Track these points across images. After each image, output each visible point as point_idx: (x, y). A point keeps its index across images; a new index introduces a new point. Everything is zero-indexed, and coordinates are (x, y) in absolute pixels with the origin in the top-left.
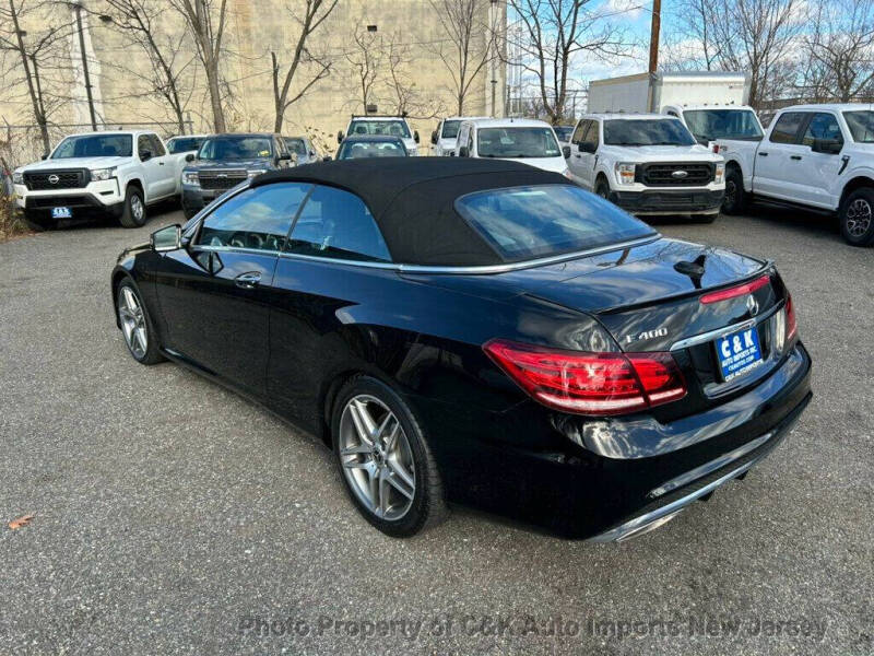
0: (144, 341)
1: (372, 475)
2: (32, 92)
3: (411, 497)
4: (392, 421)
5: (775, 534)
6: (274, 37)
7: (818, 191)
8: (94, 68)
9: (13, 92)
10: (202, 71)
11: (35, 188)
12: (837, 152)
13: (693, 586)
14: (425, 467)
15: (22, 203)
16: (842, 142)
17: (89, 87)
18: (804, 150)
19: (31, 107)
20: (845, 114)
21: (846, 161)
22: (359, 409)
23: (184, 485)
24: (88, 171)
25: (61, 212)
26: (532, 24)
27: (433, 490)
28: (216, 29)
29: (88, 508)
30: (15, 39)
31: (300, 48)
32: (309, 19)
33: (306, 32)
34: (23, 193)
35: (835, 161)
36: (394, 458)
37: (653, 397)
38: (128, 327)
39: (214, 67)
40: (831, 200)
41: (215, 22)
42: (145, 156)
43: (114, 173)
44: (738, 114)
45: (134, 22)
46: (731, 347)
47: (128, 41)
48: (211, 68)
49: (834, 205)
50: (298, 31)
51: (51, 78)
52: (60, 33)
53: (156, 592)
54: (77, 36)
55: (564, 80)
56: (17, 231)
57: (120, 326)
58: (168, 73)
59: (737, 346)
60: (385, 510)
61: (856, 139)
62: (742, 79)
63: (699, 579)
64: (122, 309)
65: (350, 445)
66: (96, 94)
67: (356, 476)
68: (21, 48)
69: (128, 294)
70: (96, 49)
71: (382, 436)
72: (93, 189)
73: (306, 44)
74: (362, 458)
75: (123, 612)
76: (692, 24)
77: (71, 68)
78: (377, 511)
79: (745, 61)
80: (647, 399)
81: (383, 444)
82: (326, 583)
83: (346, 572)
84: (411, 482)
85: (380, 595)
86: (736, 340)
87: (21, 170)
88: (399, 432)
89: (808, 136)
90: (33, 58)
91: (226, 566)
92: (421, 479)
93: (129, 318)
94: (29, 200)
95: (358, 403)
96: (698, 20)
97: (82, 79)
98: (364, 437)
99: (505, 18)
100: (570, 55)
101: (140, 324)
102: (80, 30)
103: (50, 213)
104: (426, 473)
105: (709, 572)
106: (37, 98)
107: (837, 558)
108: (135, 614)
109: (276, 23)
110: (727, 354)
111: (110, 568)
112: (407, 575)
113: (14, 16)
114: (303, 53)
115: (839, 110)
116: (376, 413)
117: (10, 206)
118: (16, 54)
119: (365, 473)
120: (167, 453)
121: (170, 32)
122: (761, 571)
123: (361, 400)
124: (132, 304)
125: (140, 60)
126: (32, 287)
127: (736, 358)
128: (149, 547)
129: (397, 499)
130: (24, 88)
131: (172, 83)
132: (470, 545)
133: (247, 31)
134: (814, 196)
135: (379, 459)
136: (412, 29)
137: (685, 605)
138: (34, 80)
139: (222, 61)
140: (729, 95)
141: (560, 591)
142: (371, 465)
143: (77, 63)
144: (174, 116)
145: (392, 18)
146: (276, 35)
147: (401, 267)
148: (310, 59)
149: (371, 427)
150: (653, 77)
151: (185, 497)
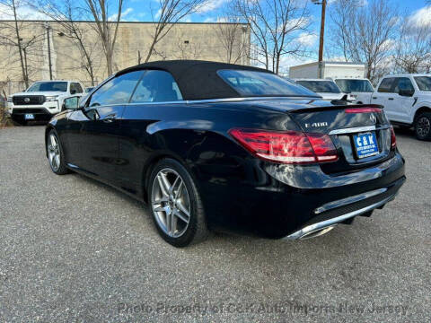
0: (58, 162)
1: (168, 213)
2: (22, 66)
3: (188, 222)
4: (179, 180)
5: (388, 253)
6: (140, 45)
7: (403, 115)
8: (54, 56)
9: (13, 65)
10: (105, 58)
11: (18, 104)
12: (411, 95)
13: (343, 274)
14: (196, 203)
15: (11, 111)
16: (413, 91)
17: (50, 65)
18: (395, 95)
19: (21, 72)
20: (415, 78)
21: (416, 100)
22: (162, 177)
23: (69, 223)
24: (44, 97)
25: (29, 116)
26: (263, 41)
27: (200, 216)
28: (112, 40)
29: (15, 231)
30: (16, 41)
31: (152, 49)
32: (157, 36)
33: (155, 42)
34: (11, 106)
35: (410, 100)
36: (179, 201)
37: (320, 158)
38: (51, 156)
39: (111, 56)
40: (409, 119)
41: (113, 37)
42: (73, 92)
43: (57, 98)
44: (362, 81)
45: (73, 35)
46: (362, 142)
47: (70, 44)
48: (109, 56)
49: (411, 121)
50: (152, 41)
51: (32, 59)
52: (38, 39)
53: (43, 268)
54: (46, 40)
55: (277, 67)
56: (7, 125)
57: (48, 156)
58: (88, 59)
59: (365, 143)
60: (174, 233)
61: (421, 89)
62: (363, 66)
63: (346, 271)
64: (49, 147)
65: (157, 199)
66: (54, 68)
67: (159, 216)
68: (19, 45)
69: (52, 138)
70: (55, 48)
71: (174, 190)
72: (46, 105)
73: (155, 47)
74: (163, 204)
75: (23, 277)
76: (339, 43)
77: (42, 56)
78: (170, 234)
79: (364, 60)
80: (316, 159)
81: (174, 195)
82: (138, 267)
83: (150, 262)
84: (188, 214)
85: (167, 273)
86: (364, 138)
87: (12, 96)
88: (183, 187)
89: (396, 89)
90: (24, 50)
91: (84, 258)
92: (193, 211)
93: (52, 151)
94: (15, 110)
95: (162, 174)
96: (341, 41)
97: (48, 61)
98: (164, 193)
99: (249, 38)
100: (281, 56)
101: (57, 153)
102: (48, 38)
103: (24, 116)
104: (196, 207)
105: (352, 268)
106: (24, 69)
107: (423, 264)
108: (29, 278)
109: (141, 38)
110: (360, 144)
111: (21, 257)
112: (184, 264)
113: (17, 30)
114: (153, 51)
115: (412, 76)
116: (171, 178)
117: (5, 113)
118: (17, 48)
119: (164, 213)
120: (62, 210)
121: (91, 41)
122: (381, 268)
123: (163, 172)
124: (54, 143)
125: (76, 53)
126: (9, 145)
127: (365, 148)
128: (44, 248)
129: (181, 224)
130: (19, 63)
131: (90, 63)
132: (219, 253)
133: (127, 42)
134: (401, 117)
135: (172, 204)
136: (206, 43)
137: (338, 283)
138: (24, 60)
139: (114, 54)
140: (357, 73)
141: (268, 274)
142: (167, 208)
143: (46, 53)
144: (89, 79)
145: (196, 38)
146: (141, 44)
147: (187, 102)
148: (156, 53)
149: (168, 186)
150: (320, 64)
151: (67, 227)
